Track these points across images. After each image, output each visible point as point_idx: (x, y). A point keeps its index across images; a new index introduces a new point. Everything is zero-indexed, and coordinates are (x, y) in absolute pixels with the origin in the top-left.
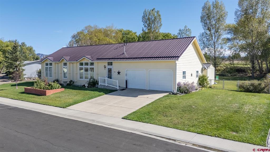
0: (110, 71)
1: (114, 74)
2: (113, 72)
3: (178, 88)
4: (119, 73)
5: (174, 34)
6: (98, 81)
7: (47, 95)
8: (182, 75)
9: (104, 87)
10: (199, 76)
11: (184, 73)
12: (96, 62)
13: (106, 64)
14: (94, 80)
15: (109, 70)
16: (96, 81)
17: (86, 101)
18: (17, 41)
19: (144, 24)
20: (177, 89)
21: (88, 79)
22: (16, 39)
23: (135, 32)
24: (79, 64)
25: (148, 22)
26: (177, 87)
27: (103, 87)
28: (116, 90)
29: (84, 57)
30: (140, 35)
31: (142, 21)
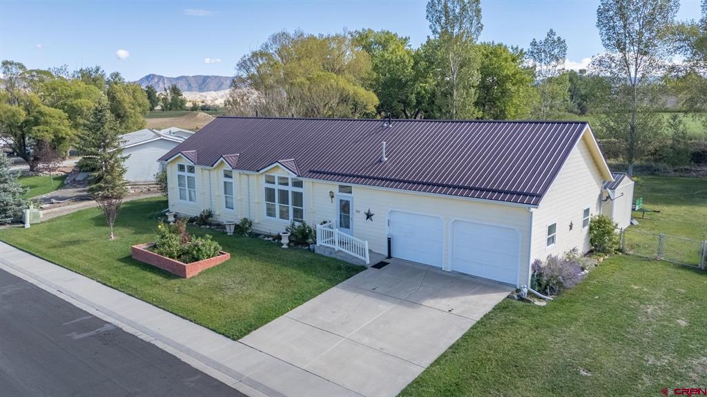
0: (345, 207)
1: (357, 219)
2: (355, 212)
3: (533, 275)
4: (369, 216)
5: (515, 47)
6: (315, 231)
7: (188, 277)
8: (545, 236)
9: (331, 253)
10: (591, 222)
11: (552, 229)
12: (307, 182)
13: (336, 190)
14: (304, 224)
15: (343, 203)
16: (310, 231)
17: (288, 311)
18: (101, 70)
19: (431, 27)
20: (532, 281)
21: (288, 219)
22: (98, 65)
23: (404, 37)
24: (263, 179)
25: (443, 21)
26: (531, 273)
27: (327, 254)
28: (363, 268)
29: (277, 164)
30: (418, 49)
31: (427, 17)
